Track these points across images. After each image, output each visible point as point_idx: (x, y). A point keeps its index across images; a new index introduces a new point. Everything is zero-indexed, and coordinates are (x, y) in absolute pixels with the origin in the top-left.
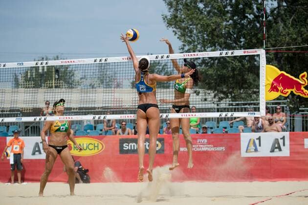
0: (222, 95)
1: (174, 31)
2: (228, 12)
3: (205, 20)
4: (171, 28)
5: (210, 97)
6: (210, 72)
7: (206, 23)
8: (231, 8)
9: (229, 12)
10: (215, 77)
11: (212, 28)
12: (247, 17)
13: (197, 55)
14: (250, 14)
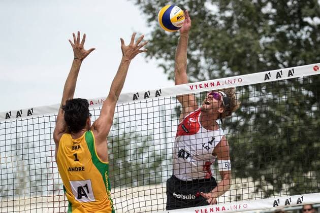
0: (271, 187)
1: (161, 65)
2: (267, 16)
3: (220, 39)
4: (154, 58)
5: (246, 191)
6: (241, 142)
7: (224, 44)
8: (274, 7)
9: (271, 16)
10: (252, 152)
11: (236, 52)
12: (307, 24)
13: (218, 84)
14: (312, 17)
